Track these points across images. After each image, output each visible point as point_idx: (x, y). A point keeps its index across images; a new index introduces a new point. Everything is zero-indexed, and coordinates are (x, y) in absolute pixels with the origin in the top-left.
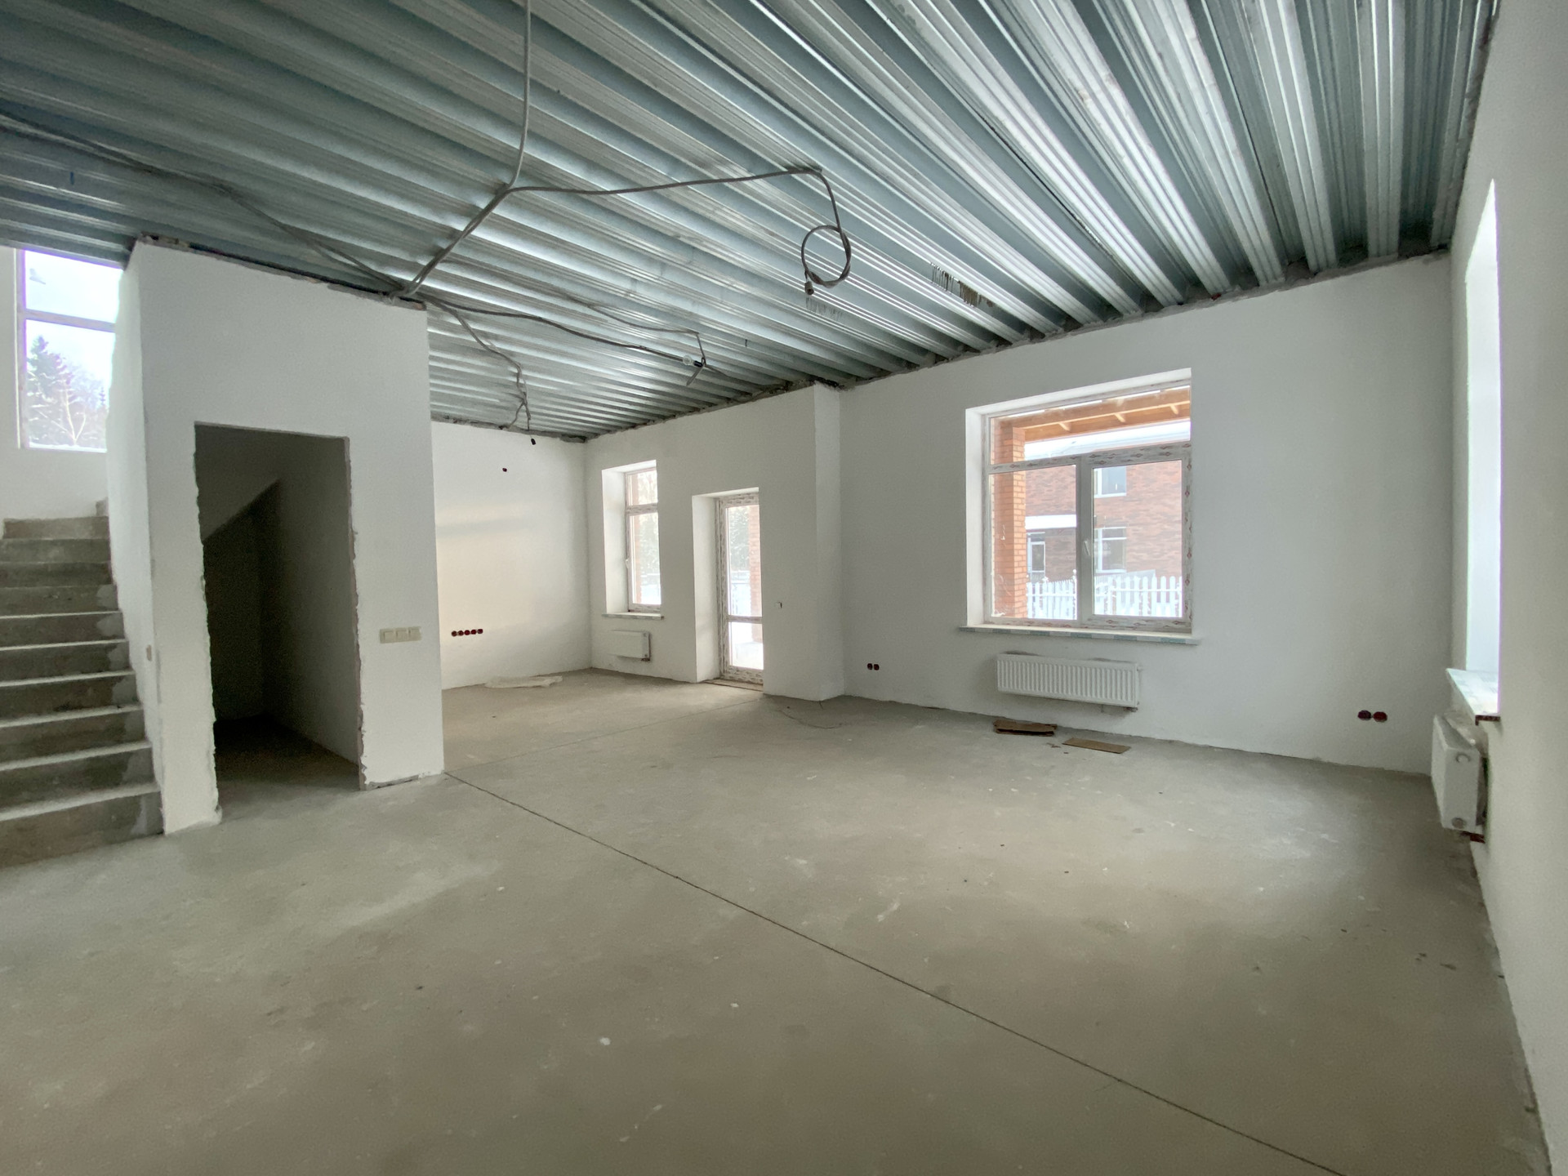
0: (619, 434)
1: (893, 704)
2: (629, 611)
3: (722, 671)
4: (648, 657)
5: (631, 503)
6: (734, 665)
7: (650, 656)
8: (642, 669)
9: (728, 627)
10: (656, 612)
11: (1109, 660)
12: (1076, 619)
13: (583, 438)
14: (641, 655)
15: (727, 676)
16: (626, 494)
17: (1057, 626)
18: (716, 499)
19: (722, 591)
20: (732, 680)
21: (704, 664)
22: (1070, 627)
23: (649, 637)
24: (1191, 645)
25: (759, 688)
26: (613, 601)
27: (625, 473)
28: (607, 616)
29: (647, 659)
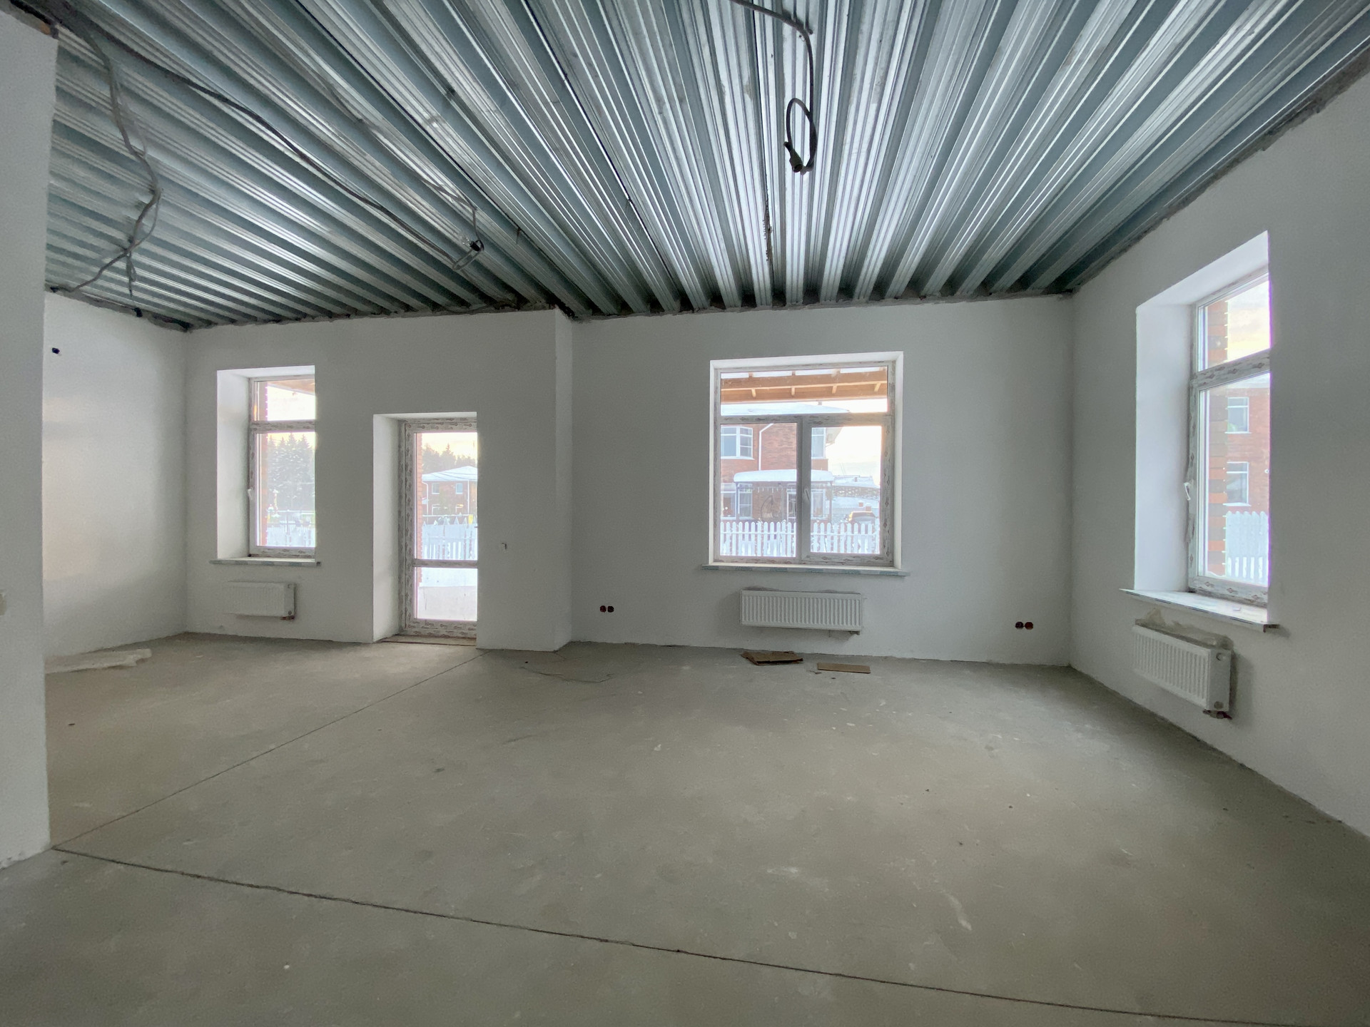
0: (250, 328)
1: (632, 647)
2: (250, 556)
3: (403, 625)
4: (292, 614)
5: (256, 417)
6: (419, 617)
7: (295, 613)
8: (287, 631)
9: (413, 574)
10: (309, 557)
11: (836, 592)
12: (794, 556)
13: (185, 326)
14: (284, 613)
15: (411, 631)
16: (250, 406)
17: (779, 563)
18: (400, 422)
19: (407, 531)
20: (418, 635)
21: (382, 621)
22: (791, 563)
23: (294, 589)
24: (901, 576)
25: (472, 643)
26: (227, 542)
27: (249, 379)
28: (219, 563)
29: (291, 618)
